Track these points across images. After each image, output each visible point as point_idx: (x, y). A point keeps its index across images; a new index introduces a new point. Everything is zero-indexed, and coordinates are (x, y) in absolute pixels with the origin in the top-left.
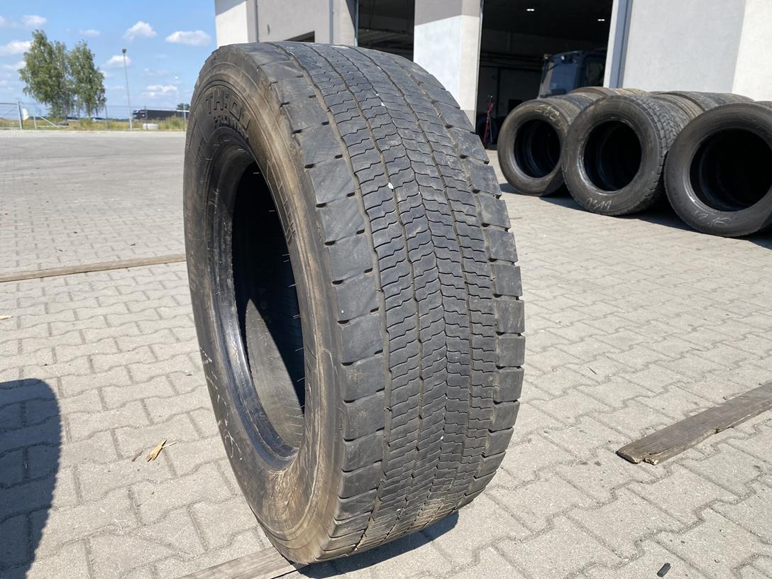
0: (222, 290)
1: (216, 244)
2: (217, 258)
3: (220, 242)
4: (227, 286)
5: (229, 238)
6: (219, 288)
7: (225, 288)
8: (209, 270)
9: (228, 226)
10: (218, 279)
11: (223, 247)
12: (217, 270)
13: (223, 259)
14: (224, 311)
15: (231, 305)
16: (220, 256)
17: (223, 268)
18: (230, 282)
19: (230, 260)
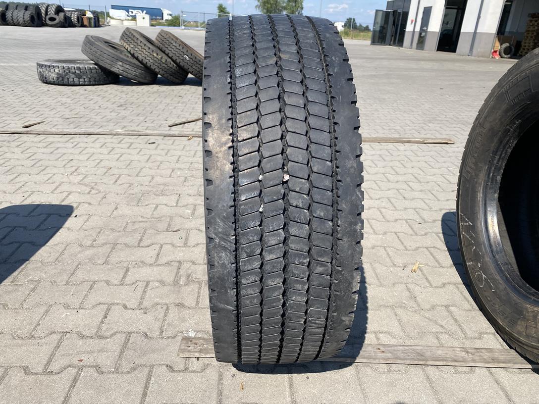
0: (492, 182)
1: (499, 153)
2: (495, 162)
3: (502, 152)
4: (496, 180)
5: (510, 151)
6: (490, 180)
7: (494, 181)
8: (486, 168)
9: (513, 143)
10: (492, 174)
11: (503, 155)
12: (493, 169)
13: (500, 163)
14: (489, 196)
15: (495, 193)
16: (499, 160)
17: (497, 169)
18: (499, 178)
19: (504, 164)
